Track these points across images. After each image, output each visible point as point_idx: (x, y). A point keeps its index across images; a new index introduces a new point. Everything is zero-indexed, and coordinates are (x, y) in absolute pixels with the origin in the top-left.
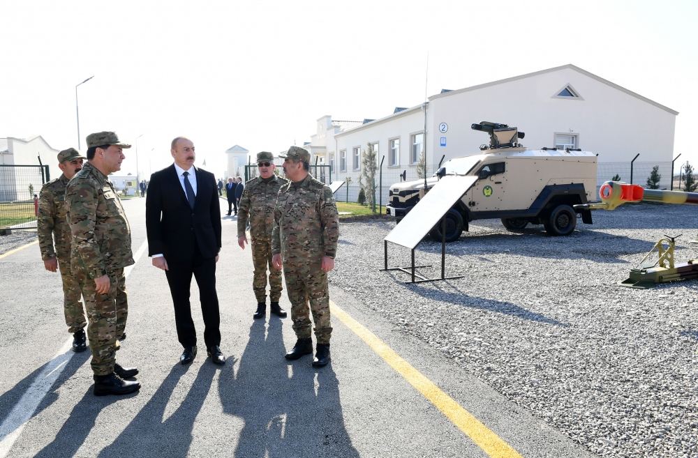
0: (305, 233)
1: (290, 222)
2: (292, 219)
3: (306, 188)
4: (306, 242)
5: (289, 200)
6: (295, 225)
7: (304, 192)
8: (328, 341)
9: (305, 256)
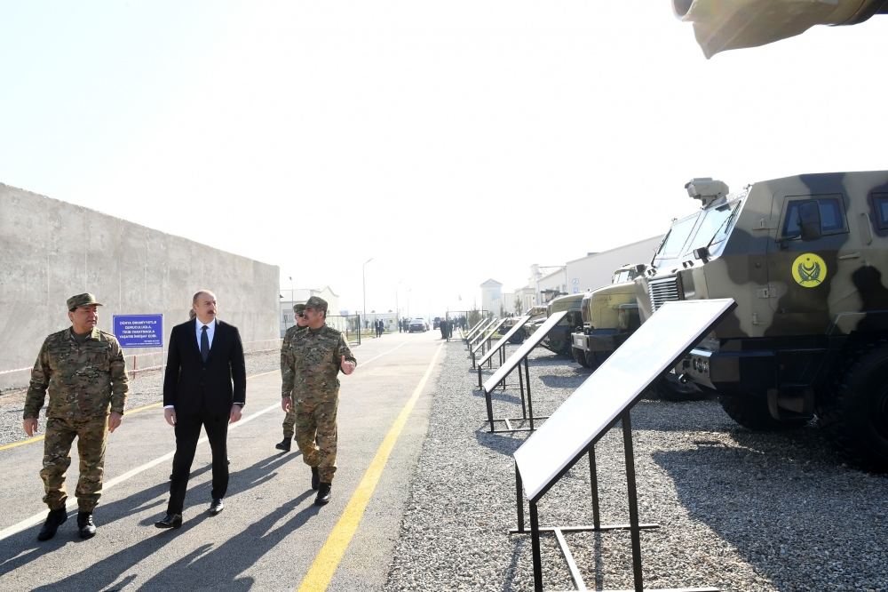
0: (322, 376)
1: (309, 365)
2: (310, 362)
3: (324, 335)
4: (324, 384)
5: (307, 346)
6: (313, 368)
7: (323, 338)
8: (330, 480)
9: (322, 397)
